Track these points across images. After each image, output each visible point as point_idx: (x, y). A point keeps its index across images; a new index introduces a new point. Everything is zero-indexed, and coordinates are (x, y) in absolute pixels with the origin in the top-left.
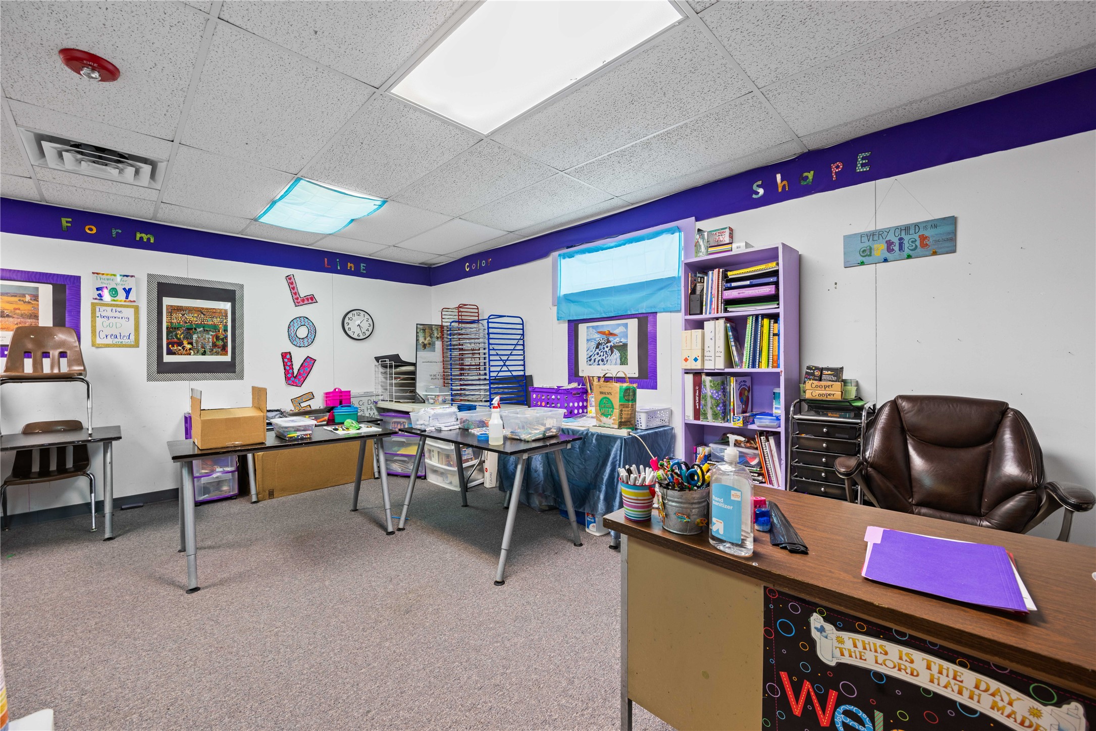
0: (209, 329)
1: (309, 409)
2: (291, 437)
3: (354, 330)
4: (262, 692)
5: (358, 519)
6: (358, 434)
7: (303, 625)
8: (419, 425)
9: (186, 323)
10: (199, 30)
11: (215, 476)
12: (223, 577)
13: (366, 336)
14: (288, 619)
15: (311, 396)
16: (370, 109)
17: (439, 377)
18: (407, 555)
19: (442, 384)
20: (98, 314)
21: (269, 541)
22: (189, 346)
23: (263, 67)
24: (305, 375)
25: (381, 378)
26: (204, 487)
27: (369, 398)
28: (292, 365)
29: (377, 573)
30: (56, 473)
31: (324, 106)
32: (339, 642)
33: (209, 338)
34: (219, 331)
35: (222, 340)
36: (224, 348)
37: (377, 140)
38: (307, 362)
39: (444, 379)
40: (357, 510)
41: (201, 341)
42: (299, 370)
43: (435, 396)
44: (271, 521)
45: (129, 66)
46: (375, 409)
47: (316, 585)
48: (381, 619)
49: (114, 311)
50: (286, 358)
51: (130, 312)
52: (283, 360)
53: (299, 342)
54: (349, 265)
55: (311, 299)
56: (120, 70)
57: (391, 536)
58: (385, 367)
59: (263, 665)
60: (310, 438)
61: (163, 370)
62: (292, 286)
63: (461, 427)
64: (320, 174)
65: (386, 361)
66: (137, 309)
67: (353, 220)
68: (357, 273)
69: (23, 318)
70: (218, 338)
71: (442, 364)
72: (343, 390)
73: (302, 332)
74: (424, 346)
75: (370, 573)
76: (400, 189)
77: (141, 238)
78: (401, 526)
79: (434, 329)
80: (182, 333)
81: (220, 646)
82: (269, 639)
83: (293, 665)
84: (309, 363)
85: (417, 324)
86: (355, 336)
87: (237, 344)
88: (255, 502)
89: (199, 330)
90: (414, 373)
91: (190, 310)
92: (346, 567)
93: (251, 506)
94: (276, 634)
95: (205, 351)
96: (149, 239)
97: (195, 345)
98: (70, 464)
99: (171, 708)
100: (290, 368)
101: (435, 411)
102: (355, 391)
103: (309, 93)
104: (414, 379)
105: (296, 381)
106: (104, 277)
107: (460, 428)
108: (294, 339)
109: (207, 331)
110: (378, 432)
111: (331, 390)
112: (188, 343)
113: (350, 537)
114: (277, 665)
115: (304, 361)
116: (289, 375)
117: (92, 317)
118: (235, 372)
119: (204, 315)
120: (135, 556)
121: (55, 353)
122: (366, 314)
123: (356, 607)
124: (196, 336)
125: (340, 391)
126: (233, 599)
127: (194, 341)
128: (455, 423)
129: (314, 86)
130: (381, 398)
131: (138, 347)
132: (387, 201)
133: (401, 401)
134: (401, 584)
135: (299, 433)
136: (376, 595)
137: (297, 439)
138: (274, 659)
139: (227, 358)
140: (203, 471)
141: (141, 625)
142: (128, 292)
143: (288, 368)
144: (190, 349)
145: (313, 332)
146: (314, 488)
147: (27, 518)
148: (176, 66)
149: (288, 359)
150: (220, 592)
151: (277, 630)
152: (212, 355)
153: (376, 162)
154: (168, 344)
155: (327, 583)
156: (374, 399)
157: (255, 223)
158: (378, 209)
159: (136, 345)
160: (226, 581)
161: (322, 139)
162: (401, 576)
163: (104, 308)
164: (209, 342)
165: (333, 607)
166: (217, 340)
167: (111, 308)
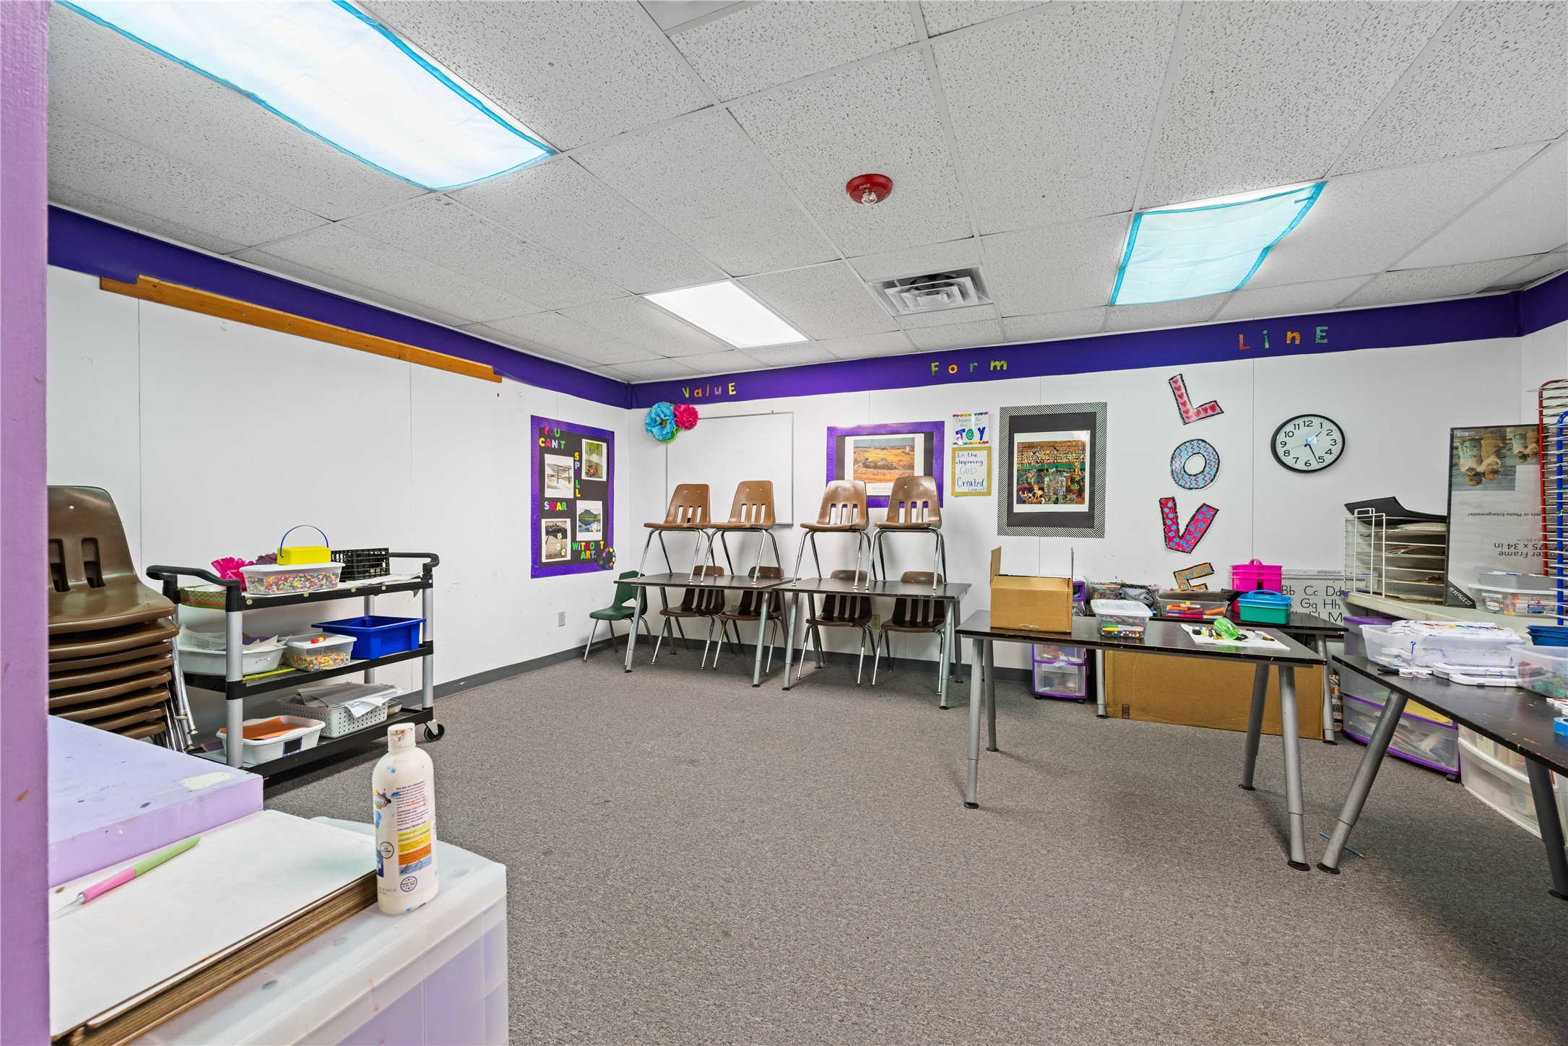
0: (1062, 469)
1: (1202, 590)
2: (1109, 632)
3: (1298, 455)
4: (950, 1002)
5: (1245, 805)
6: (1237, 648)
7: (1054, 940)
8: (1389, 656)
9: (1038, 463)
10: (922, 72)
11: (1057, 664)
12: (1007, 804)
13: (1325, 464)
14: (1042, 916)
15: (1209, 570)
16: (1197, 14)
17: (1530, 550)
18: (1312, 930)
19: (1542, 569)
20: (957, 461)
21: (1087, 780)
22: (1040, 493)
23: (1006, 67)
24: (1197, 534)
25: (1358, 544)
26: (1045, 677)
27: (1330, 583)
28: (1177, 517)
29: (1225, 930)
30: (921, 625)
31: (1115, 68)
32: (1086, 1011)
33: (1062, 482)
34: (1075, 471)
35: (1078, 482)
36: (1081, 492)
37: (1239, 67)
38: (1203, 513)
39: (1546, 556)
40: (1252, 789)
41: (1053, 485)
42: (1187, 526)
43: (1505, 595)
44: (1106, 751)
45: (894, 168)
46: (1343, 607)
47: (1110, 887)
48: (1182, 1028)
49: (970, 455)
50: (1168, 506)
51: (982, 455)
52: (1162, 510)
53: (1188, 480)
54: (1289, 335)
55: (1212, 409)
56: (891, 178)
57: (1298, 872)
58: (1367, 522)
59: (974, 962)
60: (1141, 640)
61: (1014, 522)
62: (1179, 393)
63: (1526, 686)
64: (1167, 190)
65: (1367, 512)
66: (989, 449)
67: (1267, 250)
68: (1308, 347)
69: (905, 469)
70: (1072, 480)
71: (1540, 518)
72: (1264, 564)
73: (1195, 465)
74: (1477, 478)
75: (1210, 921)
76: (1346, 142)
77: (995, 367)
78: (1329, 861)
79: (1509, 436)
80: (1033, 476)
81: (952, 896)
82: (1002, 928)
83: (1007, 993)
84: (1206, 515)
85: (1452, 430)
86: (1300, 466)
87: (1096, 488)
88: (1101, 716)
89: (1051, 471)
90: (1443, 538)
91: (1042, 446)
92: (1174, 884)
93: (1096, 719)
94: (1015, 928)
95: (1057, 499)
96: (1002, 366)
97: (1046, 491)
98: (931, 619)
99: (870, 939)
100: (1173, 523)
101: (1436, 632)
102: (1289, 567)
103: (1081, 61)
104: (1444, 552)
105: (1183, 543)
106: (963, 418)
107: (1519, 688)
108: (1180, 476)
109: (1060, 471)
110: (1282, 651)
111: (1247, 562)
112: (1039, 489)
113: (1211, 833)
114: (989, 977)
115: (1197, 511)
116: (1172, 534)
117: (953, 464)
118: (1093, 527)
119: (1057, 451)
120: (951, 736)
121: (919, 503)
122: (1325, 423)
123: (1149, 970)
124: (1048, 480)
125: (1261, 566)
126: (999, 841)
127: (1045, 486)
128: (1505, 671)
129: (1083, 43)
130: (1356, 585)
131: (990, 495)
132: (1325, 183)
133: (1401, 596)
134: (1264, 986)
135: (1121, 628)
136: (1197, 972)
137: (1117, 637)
138: (990, 963)
139: (1084, 508)
140: (1045, 656)
141: (910, 819)
142: (982, 431)
143: (1169, 522)
144: (1041, 496)
145: (1214, 464)
146: (1196, 723)
147: (904, 663)
148: (927, 138)
149: (1170, 508)
150: (994, 825)
151: (1019, 921)
152: (1066, 503)
153: (1258, 112)
154: (1018, 491)
155: (1127, 894)
156: (1342, 585)
157: (1113, 309)
158: (1307, 208)
159: (989, 493)
160: (1008, 812)
161: (1140, 128)
162: (1273, 969)
163: (962, 453)
164: (1062, 486)
165: (1113, 941)
166: (1071, 483)
167: (967, 452)
